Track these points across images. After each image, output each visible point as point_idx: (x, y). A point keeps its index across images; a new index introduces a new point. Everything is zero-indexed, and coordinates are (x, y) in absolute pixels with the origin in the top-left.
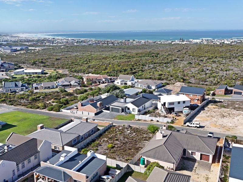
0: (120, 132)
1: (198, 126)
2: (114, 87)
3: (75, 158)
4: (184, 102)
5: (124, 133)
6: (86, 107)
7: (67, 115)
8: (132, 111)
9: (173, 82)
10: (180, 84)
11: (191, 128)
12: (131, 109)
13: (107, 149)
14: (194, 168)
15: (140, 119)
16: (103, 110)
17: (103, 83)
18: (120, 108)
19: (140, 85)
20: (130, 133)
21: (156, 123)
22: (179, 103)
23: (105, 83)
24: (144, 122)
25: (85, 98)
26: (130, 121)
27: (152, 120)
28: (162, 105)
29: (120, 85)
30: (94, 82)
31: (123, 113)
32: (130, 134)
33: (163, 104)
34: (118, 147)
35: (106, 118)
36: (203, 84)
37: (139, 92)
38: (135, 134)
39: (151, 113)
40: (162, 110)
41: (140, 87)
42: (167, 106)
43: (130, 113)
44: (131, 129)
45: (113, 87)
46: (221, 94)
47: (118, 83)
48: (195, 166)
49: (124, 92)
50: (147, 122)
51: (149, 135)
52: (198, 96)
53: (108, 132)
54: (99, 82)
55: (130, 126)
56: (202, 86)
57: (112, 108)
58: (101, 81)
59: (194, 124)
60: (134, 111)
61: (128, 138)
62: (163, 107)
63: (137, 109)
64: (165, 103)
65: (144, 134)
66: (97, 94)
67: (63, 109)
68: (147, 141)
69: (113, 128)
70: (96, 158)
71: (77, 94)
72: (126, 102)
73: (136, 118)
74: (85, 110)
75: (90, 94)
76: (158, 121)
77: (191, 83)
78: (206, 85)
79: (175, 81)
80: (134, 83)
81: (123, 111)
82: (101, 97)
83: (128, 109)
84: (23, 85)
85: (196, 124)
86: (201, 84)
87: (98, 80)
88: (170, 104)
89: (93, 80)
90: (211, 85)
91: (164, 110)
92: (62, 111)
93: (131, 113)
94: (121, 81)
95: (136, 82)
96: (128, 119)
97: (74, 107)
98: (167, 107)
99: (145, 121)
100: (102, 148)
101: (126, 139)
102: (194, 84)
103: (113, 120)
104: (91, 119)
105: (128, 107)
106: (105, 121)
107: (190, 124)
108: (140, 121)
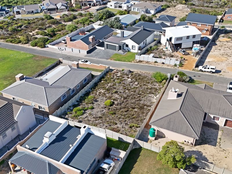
0: (119, 81)
1: (214, 71)
2: (108, 13)
3: (64, 136)
4: (194, 36)
5: (123, 82)
6: (76, 43)
7: (55, 53)
8: (131, 48)
9: (173, 4)
10: (183, 7)
11: (205, 73)
13: (105, 108)
14: (218, 140)
15: (141, 59)
16: (97, 47)
17: (94, 5)
18: (117, 45)
19: (136, 9)
20: (132, 82)
21: (161, 66)
22: (188, 37)
23: (97, 5)
24: (147, 64)
25: (74, 29)
26: (129, 63)
27: (156, 62)
28: (167, 40)
29: (114, 8)
30: (84, 4)
31: (121, 51)
32: (131, 84)
33: (169, 39)
34: (118, 105)
35: (100, 58)
36: (208, 7)
37: (137, 19)
38: (137, 84)
39: (154, 50)
40: (167, 46)
41: (136, 11)
43: (128, 51)
44: (132, 75)
46: (230, 19)
47: (112, 6)
48: (219, 137)
49: (120, 21)
50: (150, 65)
51: (155, 86)
52: (207, 26)
53: (104, 80)
54: (90, 4)
55: (130, 72)
56: (207, 9)
57: (107, 44)
58: (92, 4)
59: (208, 68)
60: (133, 48)
61: (129, 90)
62: (169, 43)
63: (137, 46)
64: (171, 39)
65: (149, 83)
66: (89, 23)
67: (48, 44)
68: (153, 95)
69: (110, 75)
70: (93, 134)
71: (65, 22)
72: (124, 36)
73: (136, 59)
74: (75, 46)
75: (80, 23)
76: (163, 63)
77: (194, 5)
78: (212, 7)
79: (176, 3)
80: (130, 6)
81: (120, 48)
82: (93, 26)
83: (126, 47)
84: (3, 8)
85: (211, 69)
86: (206, 6)
87: (88, 2)
88: (178, 39)
89: (82, 2)
90: (216, 8)
91: (169, 46)
92: (48, 47)
93: (130, 51)
94: (115, 4)
95: (132, 5)
96: (127, 60)
97: (62, 41)
98: (173, 43)
99: (147, 62)
100: (99, 105)
101: (127, 91)
102: (198, 6)
103: (109, 60)
104: (83, 60)
105: (127, 44)
106: (100, 64)
107: (204, 68)
108: (142, 63)
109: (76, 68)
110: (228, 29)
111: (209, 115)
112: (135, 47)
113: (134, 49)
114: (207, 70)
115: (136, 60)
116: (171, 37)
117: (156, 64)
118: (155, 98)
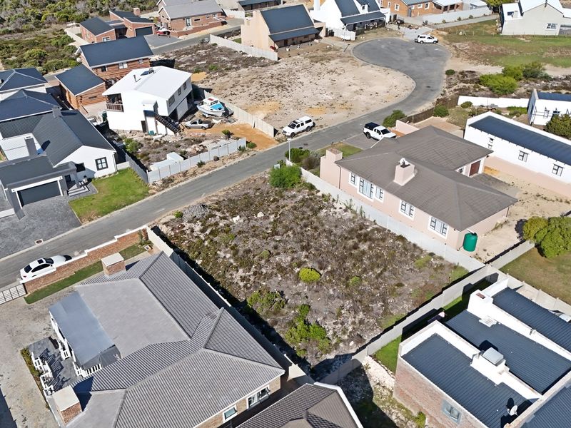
0: (223, 235)
1: (311, 124)
8: (93, 168)
11: (300, 136)
12: (90, 165)
15: (164, 176)
18: (58, 179)
21: (221, 165)
22: (179, 91)
27: (201, 164)
28: (147, 114)
31: (74, 190)
33: (151, 109)
35: (51, 235)
40: (152, 129)
42: (165, 111)
44: (218, 210)
50: (201, 175)
51: (294, 196)
53: (196, 258)
57: (18, 192)
59: (302, 124)
60: (100, 166)
61: (275, 233)
62: (156, 118)
63: (110, 154)
65: (276, 200)
68: (324, 211)
69: (179, 238)
73: (151, 182)
76: (217, 159)
81: (69, 182)
85: (307, 122)
88: (170, 102)
93: (94, 178)
96: (132, 197)
98: (166, 114)
99: (184, 174)
100: (298, 294)
101: (278, 238)
103: (86, 224)
104: (34, 264)
105: (78, 163)
107: (296, 128)
108: (176, 181)
112: (103, 161)
113: (103, 168)
114: (301, 128)
115: (154, 184)
116: (154, 102)
117: (204, 167)
118: (338, 210)
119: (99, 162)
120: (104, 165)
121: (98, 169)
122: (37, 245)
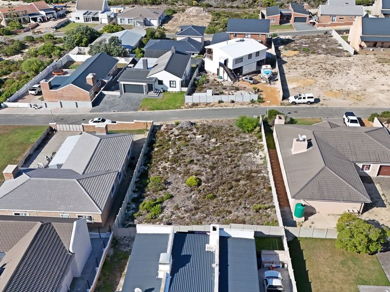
0: (183, 142)
1: (312, 100)
2: (89, 32)
3: (184, 253)
4: (258, 54)
5: (191, 143)
6: (63, 90)
7: (28, 116)
8: (168, 85)
9: (179, 7)
10: (197, 11)
11: (300, 106)
12: (166, 83)
13: (192, 191)
14: (383, 198)
15: (196, 101)
16: (105, 92)
18: (144, 84)
19: (126, 19)
20: (205, 140)
21: (231, 106)
22: (250, 56)
24: (207, 108)
25: (40, 66)
26: (177, 110)
27: (220, 102)
28: (221, 65)
29: (83, 22)
30: (22, 20)
31: (152, 93)
32: (206, 143)
33: (223, 62)
34: (208, 181)
35: (122, 110)
36: (232, 7)
37: (142, 37)
38: (215, 141)
39: (203, 84)
40: (221, 74)
41: (127, 23)
42: (230, 66)
43: (164, 91)
44: (197, 129)
45: (86, 32)
46: (274, 23)
47: (79, 18)
48: (381, 193)
49: (120, 43)
50: (214, 108)
51: (244, 138)
52: (260, 36)
53: (157, 147)
54: (35, 20)
55: (192, 124)
56: (233, 10)
57: (124, 85)
58: (39, 18)
59: (304, 98)
60: (172, 85)
61: (209, 153)
62: (224, 69)
63: (178, 80)
64: (226, 61)
65: (232, 136)
66: (60, 53)
67: (5, 100)
68: (251, 153)
69: (162, 134)
70: (229, 237)
71: (7, 55)
72: (148, 67)
73: (186, 102)
74: (62, 97)
75: (42, 54)
76: (233, 102)
77: (211, 6)
78: (237, 7)
79: (183, 4)
80: (112, 16)
81: (150, 88)
82: (69, 57)
83: (159, 84)
85: (308, 98)
86: (229, 7)
87: (30, 15)
88: (238, 60)
89: (18, 16)
90: (245, 8)
91: (226, 74)
92: (6, 107)
93: (167, 91)
94: (84, 14)
95: (116, 15)
96: (171, 107)
97: (30, 92)
98: (232, 69)
99: (207, 104)
100: (177, 188)
101: (207, 156)
102: (218, 7)
103: (140, 111)
104: (96, 119)
105: (160, 79)
106: (135, 121)
107: (297, 99)
108: (199, 106)
109: (105, 134)
110: (282, 37)
111: (357, 164)
112: (174, 83)
113: (173, 87)
114: (302, 101)
115: (187, 104)
116: (226, 58)
117: (222, 104)
118: (258, 157)
119: (172, 83)
120: (174, 86)
121: (170, 87)
122: (113, 113)
